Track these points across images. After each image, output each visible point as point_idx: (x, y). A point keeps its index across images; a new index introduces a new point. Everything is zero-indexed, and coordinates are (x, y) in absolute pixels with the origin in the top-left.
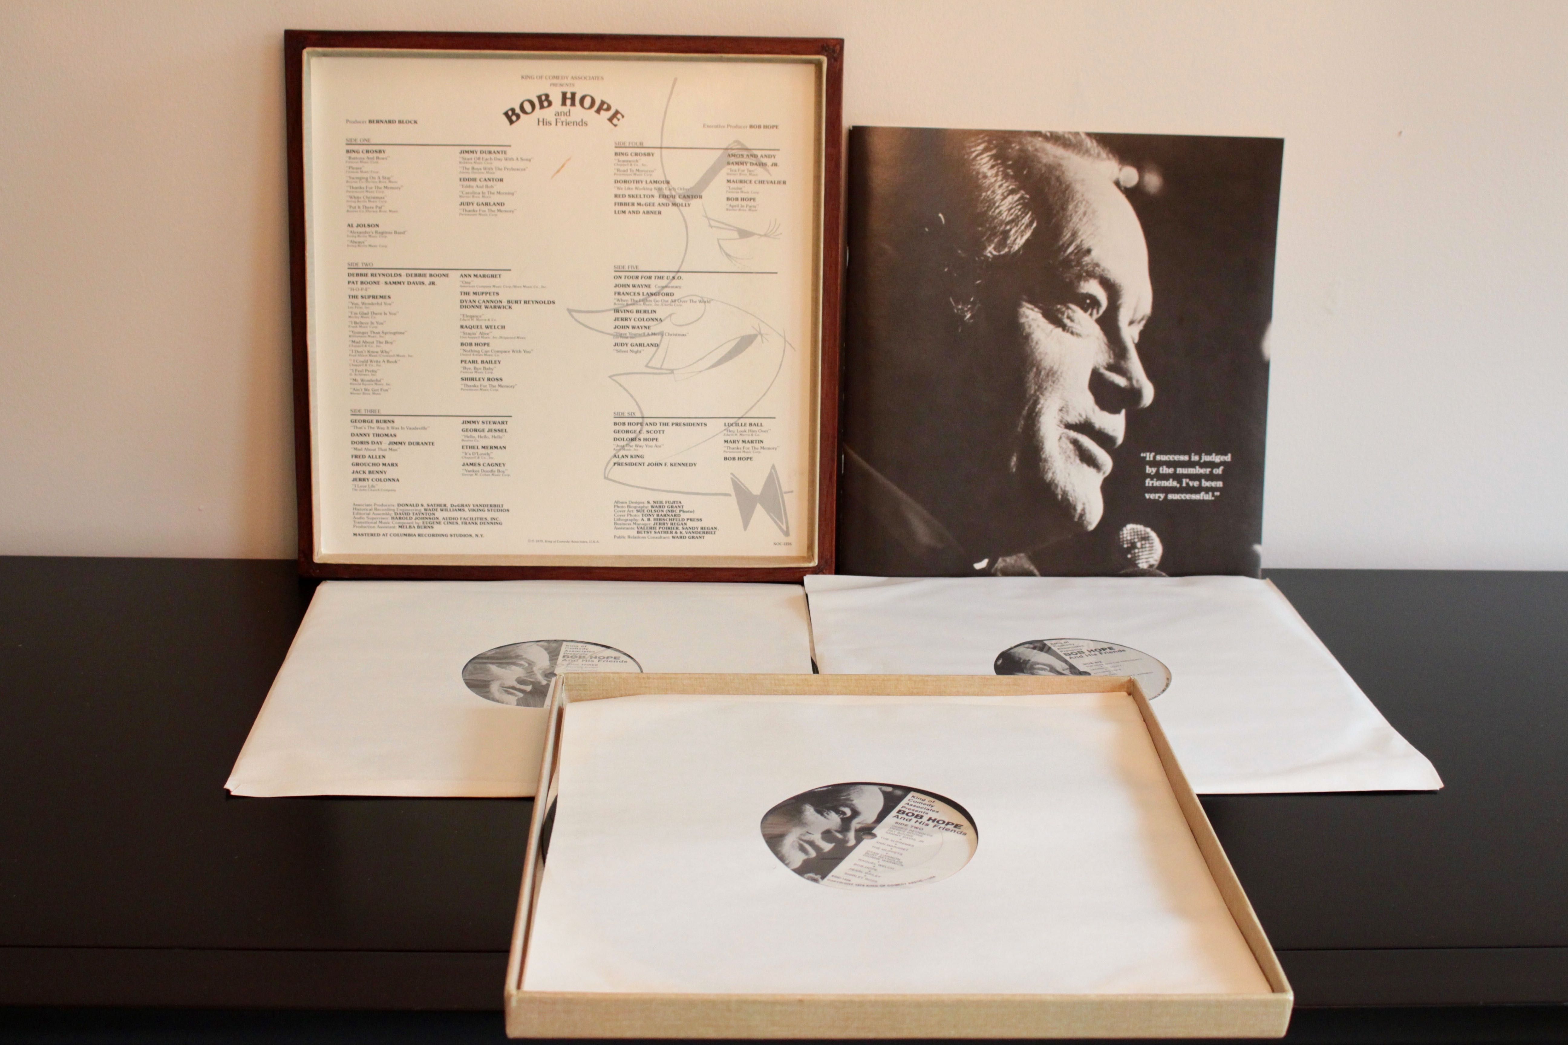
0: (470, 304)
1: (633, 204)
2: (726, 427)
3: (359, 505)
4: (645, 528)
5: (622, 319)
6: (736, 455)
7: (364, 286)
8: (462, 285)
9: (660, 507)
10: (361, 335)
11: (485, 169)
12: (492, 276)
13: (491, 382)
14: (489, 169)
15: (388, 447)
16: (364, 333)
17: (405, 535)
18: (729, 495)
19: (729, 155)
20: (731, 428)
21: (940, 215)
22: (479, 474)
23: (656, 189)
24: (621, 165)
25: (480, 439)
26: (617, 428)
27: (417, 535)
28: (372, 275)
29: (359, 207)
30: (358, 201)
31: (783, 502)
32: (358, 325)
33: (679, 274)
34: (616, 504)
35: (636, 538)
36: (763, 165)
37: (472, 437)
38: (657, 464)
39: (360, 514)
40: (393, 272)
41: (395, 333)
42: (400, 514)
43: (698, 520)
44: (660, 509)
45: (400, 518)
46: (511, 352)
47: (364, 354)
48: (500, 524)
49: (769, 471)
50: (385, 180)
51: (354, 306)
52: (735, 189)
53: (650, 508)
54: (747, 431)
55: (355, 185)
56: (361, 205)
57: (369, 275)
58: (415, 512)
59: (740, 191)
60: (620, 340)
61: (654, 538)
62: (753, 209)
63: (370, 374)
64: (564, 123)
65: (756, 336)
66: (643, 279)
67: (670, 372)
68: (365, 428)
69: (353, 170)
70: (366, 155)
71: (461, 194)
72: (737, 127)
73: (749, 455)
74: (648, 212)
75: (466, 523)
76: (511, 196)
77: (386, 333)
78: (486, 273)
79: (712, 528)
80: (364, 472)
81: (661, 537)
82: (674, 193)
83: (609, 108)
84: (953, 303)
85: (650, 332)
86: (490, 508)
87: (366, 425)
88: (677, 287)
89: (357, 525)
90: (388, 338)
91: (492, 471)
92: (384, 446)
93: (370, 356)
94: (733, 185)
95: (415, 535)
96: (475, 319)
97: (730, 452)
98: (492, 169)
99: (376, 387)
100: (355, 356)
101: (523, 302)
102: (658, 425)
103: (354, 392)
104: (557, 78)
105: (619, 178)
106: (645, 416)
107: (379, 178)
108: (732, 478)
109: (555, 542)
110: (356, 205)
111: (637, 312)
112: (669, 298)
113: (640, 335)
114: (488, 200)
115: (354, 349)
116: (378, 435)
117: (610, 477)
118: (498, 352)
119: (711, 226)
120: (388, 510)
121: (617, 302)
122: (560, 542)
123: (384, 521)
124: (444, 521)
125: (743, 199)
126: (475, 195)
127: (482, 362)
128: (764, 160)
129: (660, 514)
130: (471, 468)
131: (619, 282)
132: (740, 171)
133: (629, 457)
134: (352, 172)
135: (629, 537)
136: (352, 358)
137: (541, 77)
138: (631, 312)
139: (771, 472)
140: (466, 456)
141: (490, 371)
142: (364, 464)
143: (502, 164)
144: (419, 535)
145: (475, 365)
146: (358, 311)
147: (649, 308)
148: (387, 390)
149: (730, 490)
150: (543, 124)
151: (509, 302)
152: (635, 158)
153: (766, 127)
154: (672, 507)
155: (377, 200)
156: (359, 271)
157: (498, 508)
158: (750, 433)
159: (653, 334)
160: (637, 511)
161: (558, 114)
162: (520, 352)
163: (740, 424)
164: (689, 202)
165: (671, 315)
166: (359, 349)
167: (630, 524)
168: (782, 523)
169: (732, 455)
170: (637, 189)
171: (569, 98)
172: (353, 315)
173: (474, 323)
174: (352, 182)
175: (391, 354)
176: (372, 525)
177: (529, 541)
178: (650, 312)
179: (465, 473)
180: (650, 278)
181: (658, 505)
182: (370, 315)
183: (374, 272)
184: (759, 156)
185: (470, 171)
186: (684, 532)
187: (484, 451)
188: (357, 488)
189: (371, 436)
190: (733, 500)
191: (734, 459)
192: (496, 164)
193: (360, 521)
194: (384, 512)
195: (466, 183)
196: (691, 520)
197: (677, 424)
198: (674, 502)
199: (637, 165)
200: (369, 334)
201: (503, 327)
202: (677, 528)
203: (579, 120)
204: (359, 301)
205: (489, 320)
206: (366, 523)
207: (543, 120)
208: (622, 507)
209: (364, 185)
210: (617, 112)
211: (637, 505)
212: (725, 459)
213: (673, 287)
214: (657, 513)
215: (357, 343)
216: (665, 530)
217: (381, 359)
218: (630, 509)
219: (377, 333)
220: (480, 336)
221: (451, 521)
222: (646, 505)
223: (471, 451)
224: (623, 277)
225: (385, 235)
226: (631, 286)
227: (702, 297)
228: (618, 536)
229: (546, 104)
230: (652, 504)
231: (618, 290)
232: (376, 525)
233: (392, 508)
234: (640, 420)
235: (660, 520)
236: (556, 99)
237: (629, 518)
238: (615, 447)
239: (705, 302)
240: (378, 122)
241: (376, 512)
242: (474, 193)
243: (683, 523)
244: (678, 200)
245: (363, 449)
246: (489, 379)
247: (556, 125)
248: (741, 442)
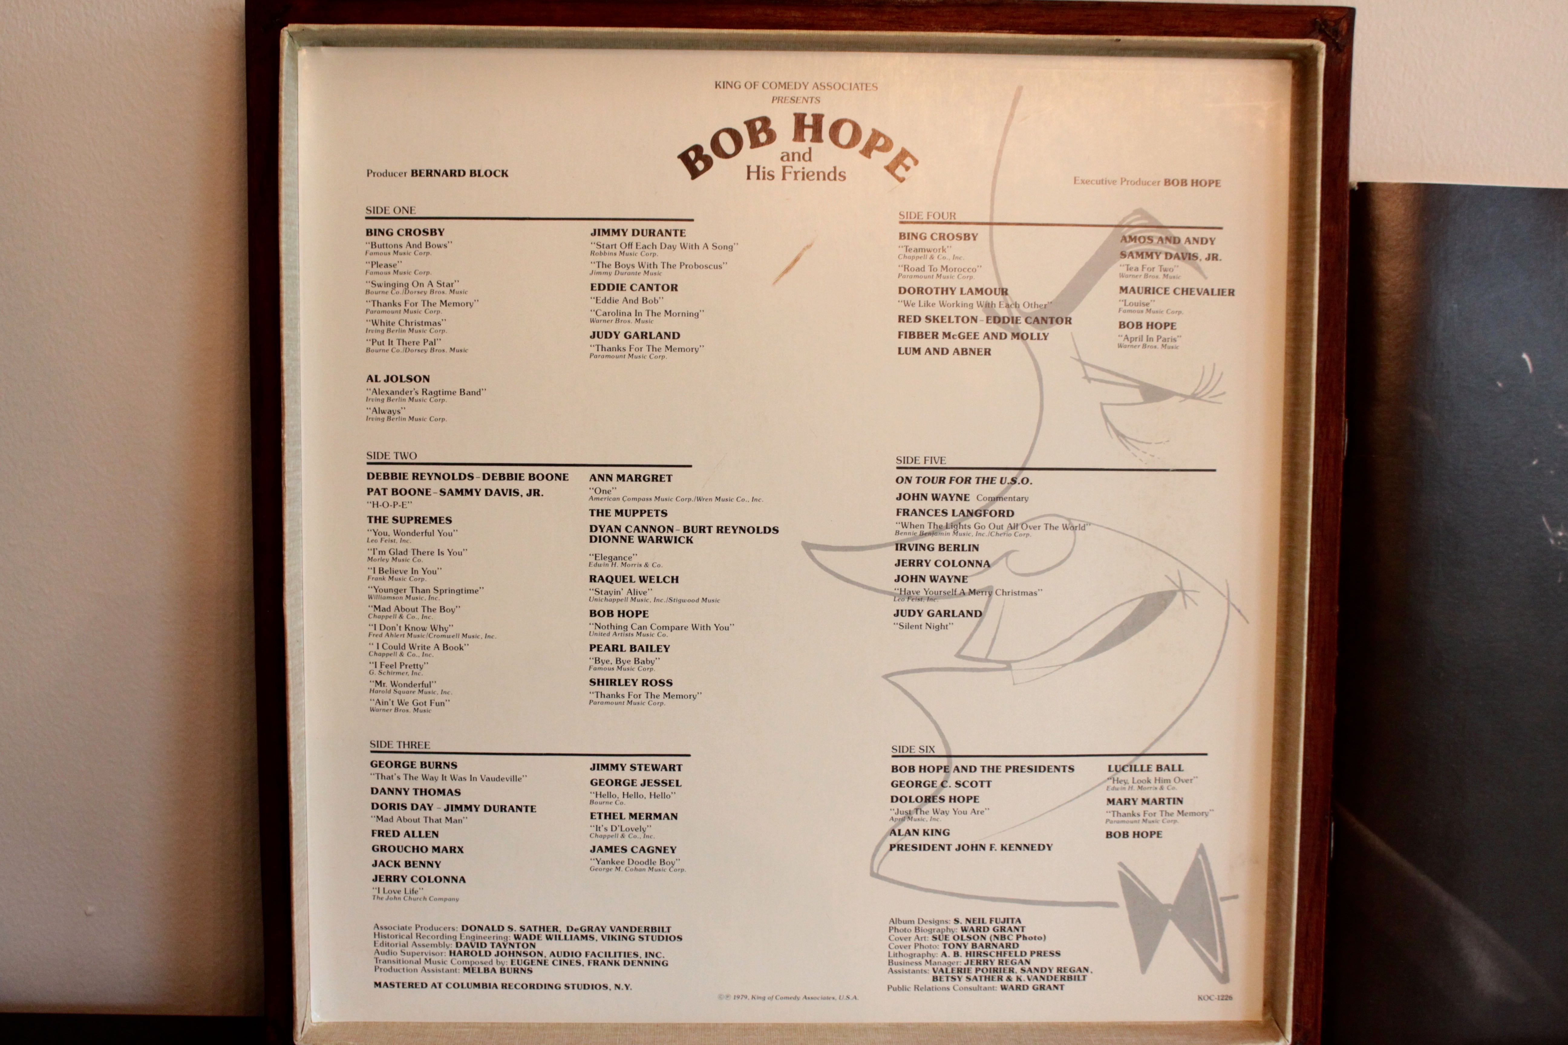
0: (610, 534)
1: (935, 335)
2: (1111, 774)
3: (386, 928)
4: (949, 970)
5: (911, 563)
6: (1131, 828)
7: (399, 498)
8: (595, 496)
9: (978, 929)
10: (391, 594)
11: (641, 265)
12: (655, 478)
13: (649, 689)
14: (649, 266)
15: (443, 815)
16: (397, 591)
17: (477, 985)
18: (1114, 905)
19: (1124, 238)
20: (1122, 775)
21: (1525, 356)
22: (623, 867)
23: (980, 305)
24: (912, 258)
25: (626, 800)
26: (899, 776)
27: (499, 986)
28: (415, 476)
29: (390, 342)
30: (389, 330)
31: (1219, 916)
32: (386, 576)
33: (1025, 474)
34: (892, 925)
35: (929, 989)
36: (1191, 257)
37: (609, 795)
38: (974, 847)
39: (388, 944)
40: (457, 470)
41: (459, 592)
42: (467, 944)
43: (1052, 953)
44: (979, 934)
45: (467, 953)
46: (690, 628)
47: (398, 632)
48: (665, 964)
49: (1192, 858)
50: (442, 289)
51: (378, 538)
52: (1136, 304)
53: (960, 933)
54: (1153, 781)
55: (382, 299)
56: (394, 337)
57: (410, 476)
58: (496, 941)
59: (1144, 308)
60: (906, 605)
61: (965, 989)
62: (1170, 344)
63: (409, 671)
64: (800, 176)
65: (1173, 593)
66: (954, 482)
67: (1005, 666)
68: (399, 778)
69: (379, 270)
70: (404, 240)
71: (593, 315)
72: (1140, 182)
73: (1155, 828)
74: (964, 352)
75: (596, 963)
76: (692, 318)
77: (442, 592)
78: (642, 471)
79: (1080, 969)
80: (396, 864)
81: (979, 988)
82: (1015, 313)
83: (888, 146)
84: (1548, 527)
85: (966, 587)
86: (644, 934)
87: (401, 771)
88: (1019, 499)
89: (382, 966)
90: (447, 600)
91: (649, 862)
92: (434, 814)
93: (410, 635)
94: (1131, 298)
95: (495, 985)
96: (619, 563)
97: (1118, 822)
98: (655, 265)
99: (421, 698)
100: (381, 635)
101: (714, 530)
102: (979, 769)
103: (378, 707)
104: (786, 86)
105: (907, 283)
106: (953, 754)
107: (431, 283)
108: (1120, 873)
109: (771, 998)
110: (385, 337)
111: (942, 548)
112: (1005, 521)
113: (947, 594)
114: (646, 328)
115: (378, 622)
116: (424, 792)
117: (881, 872)
118: (665, 628)
119: (1090, 380)
120: (443, 936)
121: (902, 530)
122: (782, 998)
123: (434, 958)
124: (552, 958)
125: (1151, 325)
126: (621, 318)
127: (633, 648)
128: (1192, 249)
129: (978, 942)
130: (608, 856)
131: (905, 488)
132: (1145, 271)
133: (921, 833)
134: (377, 273)
135: (917, 988)
136: (375, 640)
137: (754, 85)
138: (930, 548)
139: (1196, 859)
140: (599, 833)
141: (649, 666)
142: (397, 849)
143: (676, 257)
144: (504, 986)
145: (619, 654)
146: (386, 547)
147: (966, 541)
148: (442, 704)
149: (1117, 895)
150: (758, 178)
151: (686, 529)
152: (939, 244)
153: (1196, 183)
154: (1003, 929)
155: (427, 328)
156: (390, 469)
157: (661, 934)
158: (1158, 785)
159: (973, 592)
160: (935, 938)
161: (786, 157)
162: (708, 627)
163: (1139, 768)
164: (1046, 332)
165: (1007, 555)
166: (389, 623)
167: (920, 964)
168: (1216, 958)
169: (1121, 828)
170: (942, 304)
171: (809, 126)
172: (377, 556)
173: (618, 570)
174: (376, 293)
175: (451, 632)
176: (411, 966)
177: (720, 997)
178: (966, 548)
179: (597, 866)
180: (968, 480)
181: (976, 925)
182: (410, 556)
183: (419, 469)
184: (1183, 241)
185: (613, 269)
186: (1024, 976)
187: (634, 823)
188: (381, 895)
189: (411, 792)
190: (1122, 914)
191: (1125, 835)
192: (663, 256)
193: (386, 958)
194: (436, 941)
195: (606, 294)
196: (1039, 954)
197: (1016, 769)
198: (1006, 920)
199: (944, 258)
200: (409, 592)
201: (674, 579)
202: (1011, 970)
203: (828, 169)
204: (389, 527)
205: (646, 565)
206: (399, 961)
207: (758, 167)
208: (904, 930)
209: (400, 298)
210: (904, 154)
211: (933, 926)
212: (1109, 835)
213: (1012, 499)
214: (973, 941)
215: (384, 610)
216: (988, 974)
217: (431, 642)
218: (921, 935)
219: (424, 591)
220: (630, 596)
221: (568, 959)
222: (952, 925)
223: (608, 823)
224: (914, 480)
225: (441, 397)
226: (930, 497)
227: (1069, 520)
228: (895, 986)
229: (763, 137)
230: (964, 923)
231: (903, 504)
232: (419, 967)
233: (451, 933)
234: (943, 762)
235: (979, 954)
236: (784, 126)
237: (919, 951)
238: (892, 814)
239: (1074, 528)
240: (429, 173)
241: (418, 941)
242: (618, 313)
243: (1023, 959)
244: (1024, 328)
245: (395, 819)
246: (645, 683)
247: (784, 178)
248: (1139, 802)
